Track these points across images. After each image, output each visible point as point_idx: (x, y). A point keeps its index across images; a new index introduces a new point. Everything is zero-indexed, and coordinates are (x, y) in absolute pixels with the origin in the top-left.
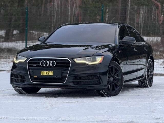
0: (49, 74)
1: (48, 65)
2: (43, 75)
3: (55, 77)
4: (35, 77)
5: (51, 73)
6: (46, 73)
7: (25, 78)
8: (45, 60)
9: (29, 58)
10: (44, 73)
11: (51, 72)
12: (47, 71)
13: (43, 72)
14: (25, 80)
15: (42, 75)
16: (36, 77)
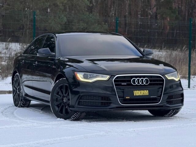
0: (143, 93)
1: (141, 83)
2: (137, 95)
3: (151, 97)
4: (127, 98)
5: (145, 93)
6: (140, 93)
7: (110, 100)
8: (136, 77)
9: (115, 76)
10: (137, 93)
11: (145, 91)
12: (141, 90)
13: (136, 91)
14: (110, 102)
15: (135, 95)
16: (129, 98)
